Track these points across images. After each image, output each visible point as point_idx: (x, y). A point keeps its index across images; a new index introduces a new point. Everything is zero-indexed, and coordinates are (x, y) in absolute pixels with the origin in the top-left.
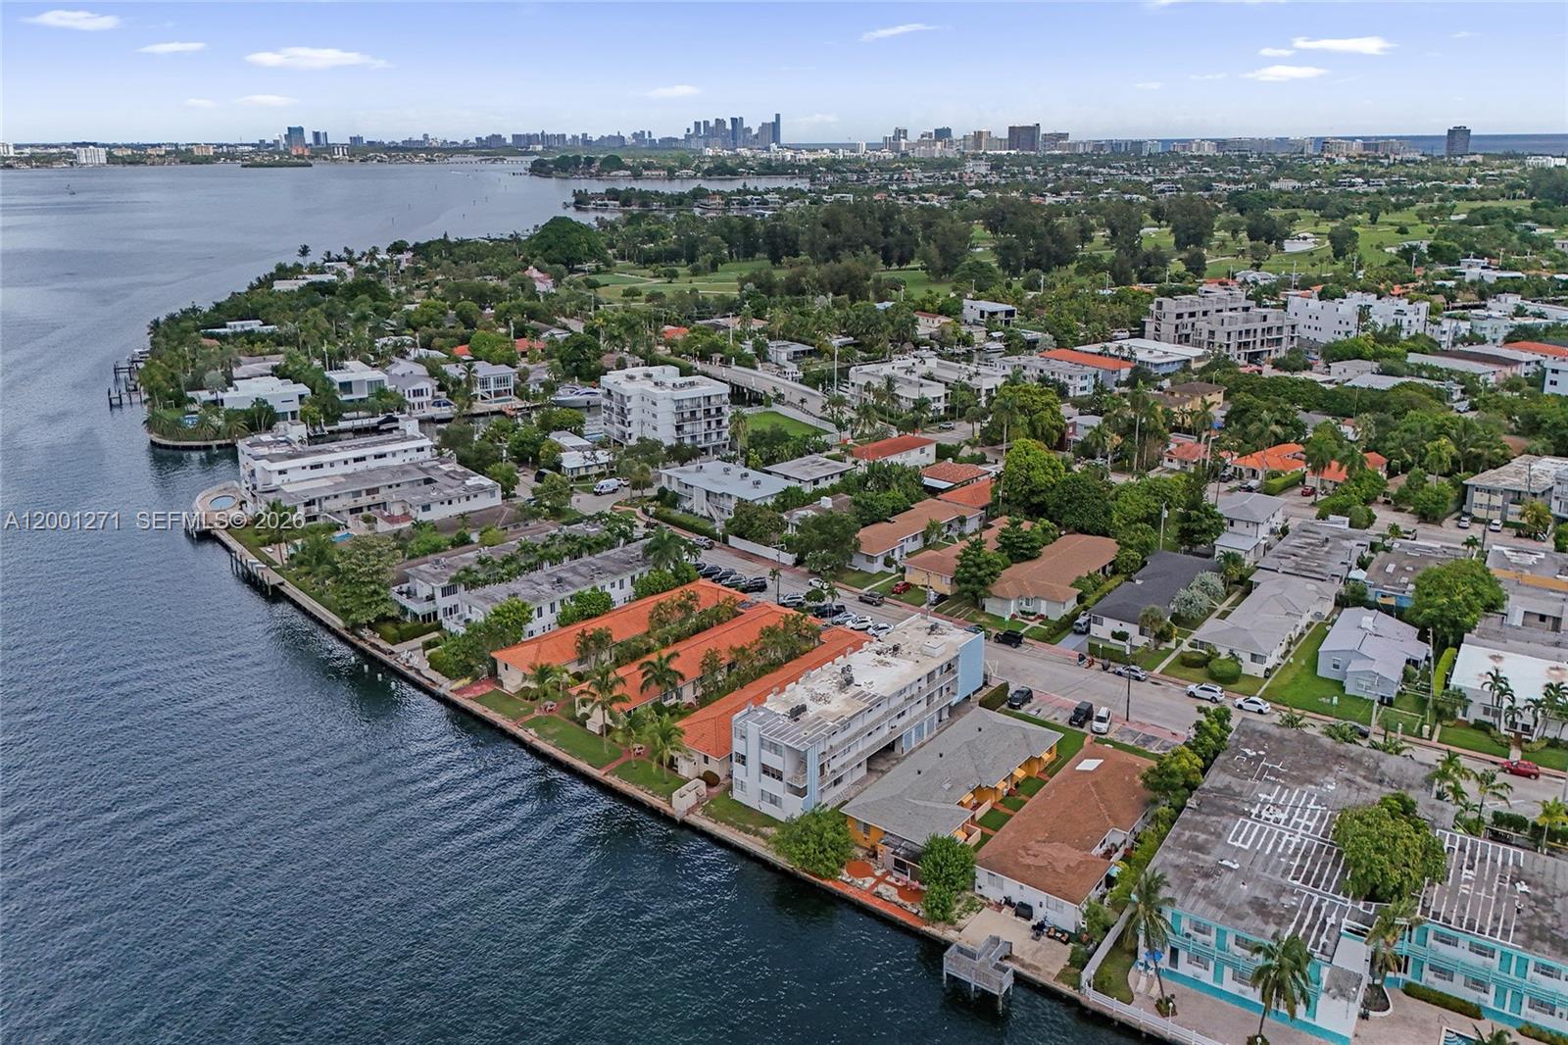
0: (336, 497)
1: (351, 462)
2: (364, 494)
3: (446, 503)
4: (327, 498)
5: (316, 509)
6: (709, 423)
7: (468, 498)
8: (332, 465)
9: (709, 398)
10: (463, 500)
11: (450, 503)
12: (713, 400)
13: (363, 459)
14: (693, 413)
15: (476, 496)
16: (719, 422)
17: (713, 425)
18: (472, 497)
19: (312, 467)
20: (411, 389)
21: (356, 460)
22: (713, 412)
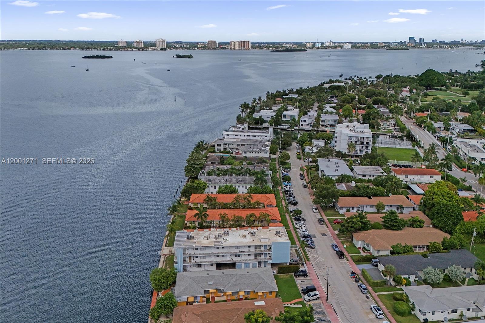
0: (233, 144)
1: (246, 136)
2: (240, 145)
3: (251, 152)
4: (230, 144)
5: (227, 146)
6: (363, 147)
7: (258, 153)
8: (241, 136)
9: (364, 138)
10: (257, 153)
11: (253, 153)
12: (365, 139)
13: (249, 136)
14: (356, 142)
15: (261, 153)
16: (367, 148)
17: (364, 148)
18: (259, 153)
19: (235, 135)
20: (302, 120)
21: (247, 136)
22: (365, 143)
